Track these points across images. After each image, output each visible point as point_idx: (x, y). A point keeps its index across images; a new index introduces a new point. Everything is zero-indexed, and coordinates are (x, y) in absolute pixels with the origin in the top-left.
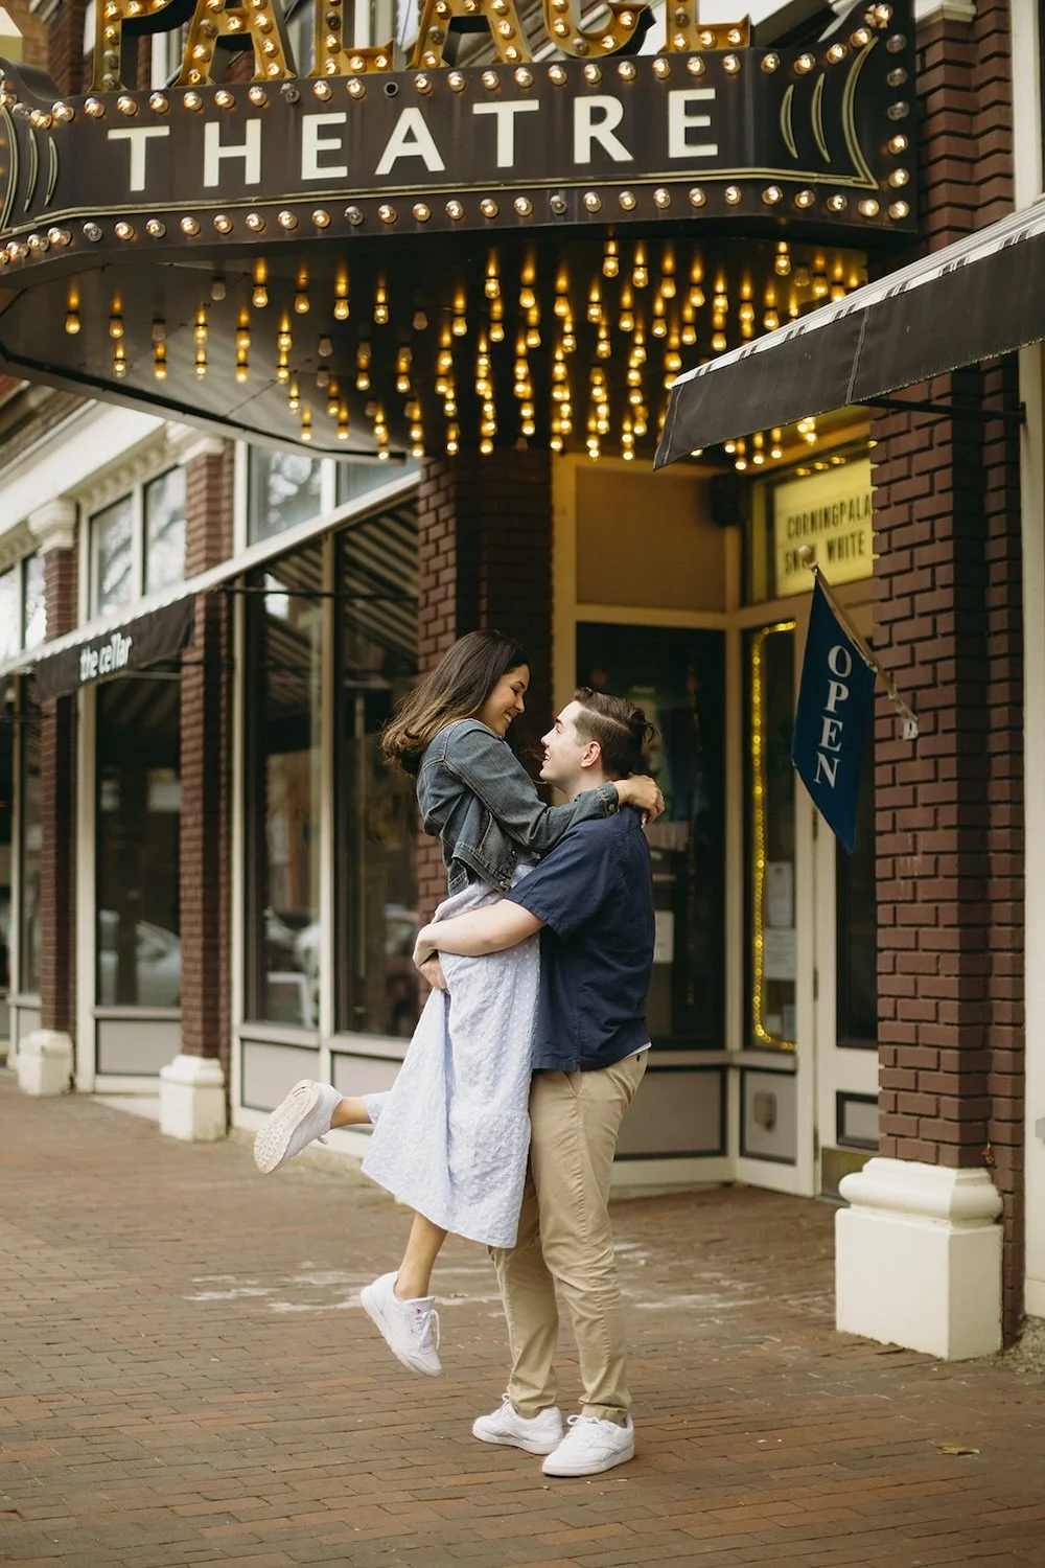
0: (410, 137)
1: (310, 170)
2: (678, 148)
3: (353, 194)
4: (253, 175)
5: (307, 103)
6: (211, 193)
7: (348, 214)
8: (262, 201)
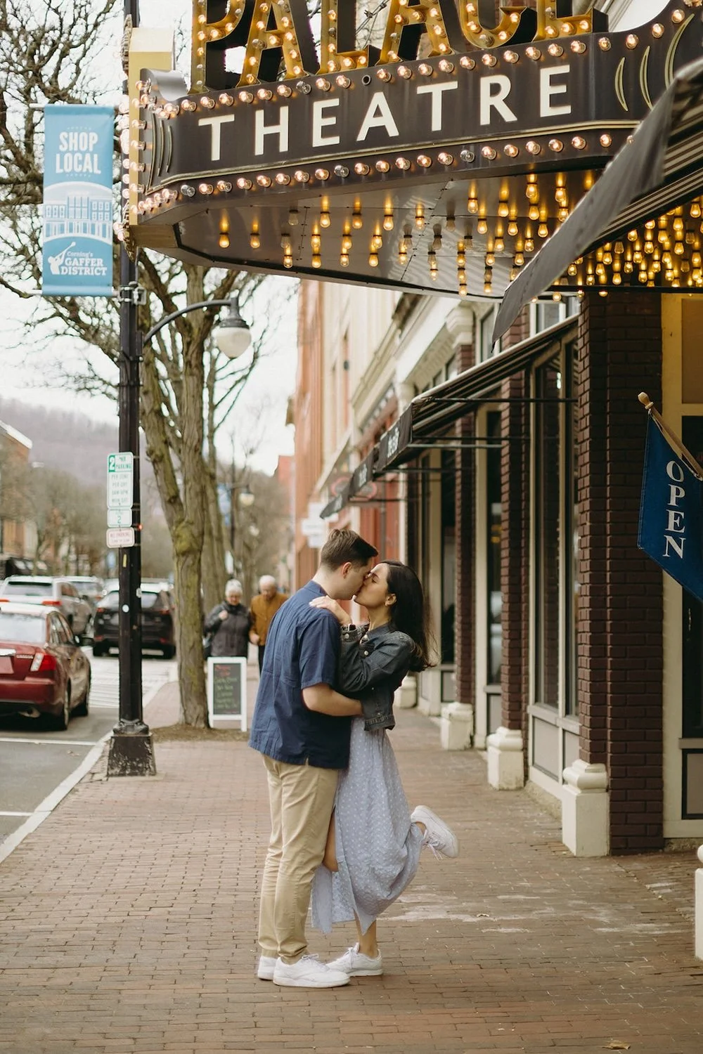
0: (378, 113)
1: (318, 141)
2: (546, 110)
3: (342, 155)
4: (284, 146)
5: (315, 94)
6: (259, 160)
7: (337, 171)
8: (288, 163)
